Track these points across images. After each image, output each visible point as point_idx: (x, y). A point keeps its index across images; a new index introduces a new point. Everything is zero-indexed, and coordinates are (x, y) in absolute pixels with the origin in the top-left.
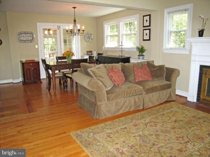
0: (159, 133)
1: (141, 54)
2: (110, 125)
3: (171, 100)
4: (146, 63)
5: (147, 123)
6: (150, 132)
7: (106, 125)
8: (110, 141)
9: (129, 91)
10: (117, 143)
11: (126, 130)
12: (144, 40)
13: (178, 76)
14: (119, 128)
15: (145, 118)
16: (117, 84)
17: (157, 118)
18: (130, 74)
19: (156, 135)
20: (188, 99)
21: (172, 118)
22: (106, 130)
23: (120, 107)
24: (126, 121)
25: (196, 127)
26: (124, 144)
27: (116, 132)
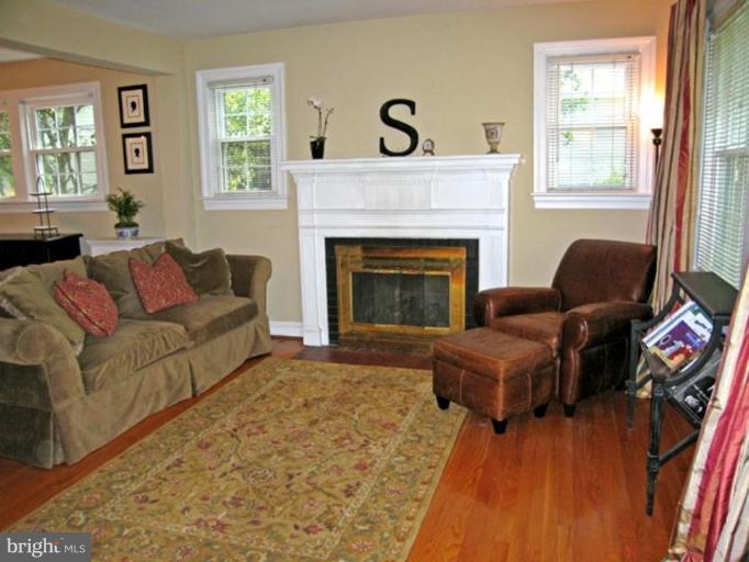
0: (284, 445)
1: (125, 220)
2: (120, 470)
3: (260, 353)
4: (163, 250)
5: (235, 430)
6: (260, 450)
7: (111, 474)
8: (159, 512)
9: (147, 347)
10: (187, 509)
11: (184, 467)
12: (128, 172)
13: (269, 276)
14: (160, 468)
15: (217, 419)
16: (101, 329)
17: (255, 411)
18: (123, 291)
19: (280, 453)
20: (306, 342)
21: (293, 400)
22: (122, 486)
23: (126, 405)
24: (165, 444)
25: (364, 406)
26: (209, 502)
27: (159, 481)
